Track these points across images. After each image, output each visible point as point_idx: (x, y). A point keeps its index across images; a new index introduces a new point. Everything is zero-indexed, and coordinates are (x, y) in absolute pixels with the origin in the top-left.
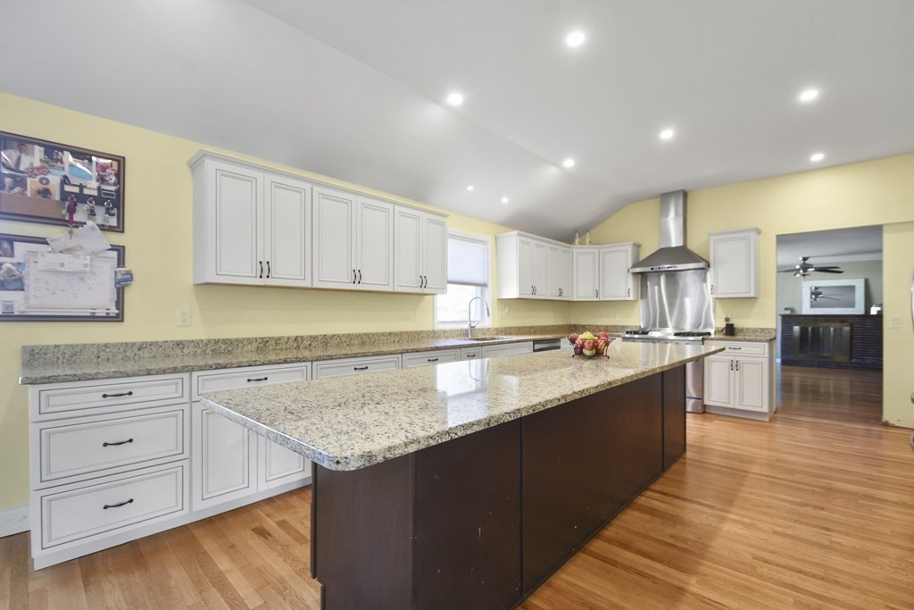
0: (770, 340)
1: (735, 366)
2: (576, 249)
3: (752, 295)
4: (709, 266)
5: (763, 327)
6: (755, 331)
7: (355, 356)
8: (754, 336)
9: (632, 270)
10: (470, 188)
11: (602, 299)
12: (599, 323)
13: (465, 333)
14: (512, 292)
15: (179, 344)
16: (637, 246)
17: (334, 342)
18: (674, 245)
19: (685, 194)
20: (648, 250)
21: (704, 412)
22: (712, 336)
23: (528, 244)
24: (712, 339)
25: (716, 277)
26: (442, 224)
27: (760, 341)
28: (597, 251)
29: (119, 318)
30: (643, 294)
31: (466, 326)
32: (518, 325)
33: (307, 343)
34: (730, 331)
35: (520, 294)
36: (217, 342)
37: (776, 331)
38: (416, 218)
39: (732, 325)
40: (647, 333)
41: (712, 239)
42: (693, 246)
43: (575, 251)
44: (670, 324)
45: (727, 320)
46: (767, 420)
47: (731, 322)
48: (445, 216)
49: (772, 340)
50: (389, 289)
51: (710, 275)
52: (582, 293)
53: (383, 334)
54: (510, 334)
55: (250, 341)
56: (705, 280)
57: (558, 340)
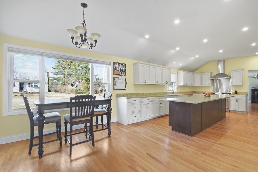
0: (246, 95)
1: (237, 101)
2: (196, 74)
3: (242, 84)
4: (230, 78)
5: (244, 92)
6: (242, 93)
7: (160, 96)
8: (242, 94)
9: (211, 79)
10: (175, 63)
11: (202, 85)
12: (201, 91)
13: (172, 93)
14: (182, 84)
15: (132, 94)
16: (211, 73)
17: (151, 94)
18: (221, 72)
19: (224, 61)
20: (214, 74)
21: (229, 112)
22: (231, 94)
23: (185, 73)
24: (231, 95)
25: (232, 80)
26: (170, 71)
27: (243, 95)
28: (201, 74)
29: (125, 90)
30: (213, 84)
31: (172, 91)
32: (182, 91)
33: (147, 94)
34: (236, 93)
35: (184, 84)
36: (136, 94)
37: (248, 93)
38: (165, 70)
39: (236, 92)
40: (214, 93)
41: (231, 71)
42: (226, 73)
43: (195, 74)
44: (220, 91)
45: (235, 90)
46: (245, 113)
47: (236, 91)
48: (170, 69)
49: (247, 95)
50: (161, 84)
51: (231, 80)
52: (197, 84)
53: (158, 93)
54: (180, 93)
55: (140, 94)
56: (229, 81)
57: (192, 95)
